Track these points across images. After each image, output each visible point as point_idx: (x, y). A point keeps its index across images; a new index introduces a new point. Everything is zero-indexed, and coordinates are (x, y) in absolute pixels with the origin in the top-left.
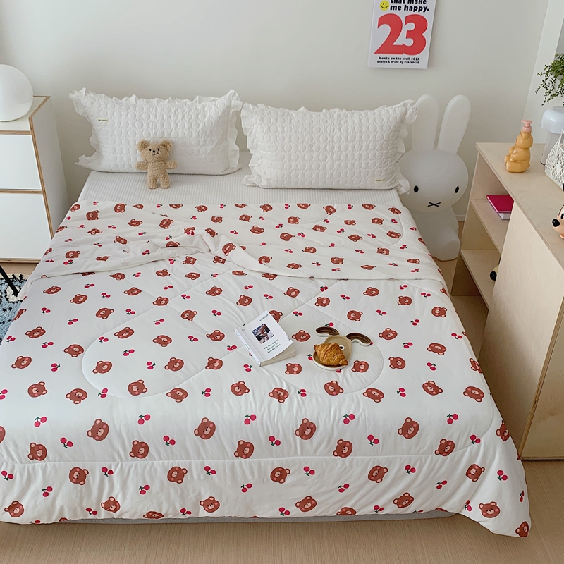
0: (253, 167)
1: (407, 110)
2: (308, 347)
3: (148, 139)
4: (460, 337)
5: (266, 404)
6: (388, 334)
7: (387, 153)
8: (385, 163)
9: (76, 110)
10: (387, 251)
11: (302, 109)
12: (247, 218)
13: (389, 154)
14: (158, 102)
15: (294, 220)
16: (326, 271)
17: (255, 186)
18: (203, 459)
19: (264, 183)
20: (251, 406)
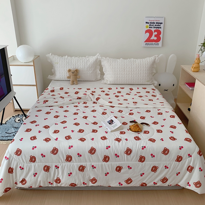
0: (105, 78)
1: (156, 58)
2: (128, 126)
3: (71, 69)
4: (181, 124)
5: (113, 143)
6: (155, 123)
7: (150, 72)
8: (149, 75)
9: (48, 60)
10: (152, 100)
11: (121, 59)
12: (104, 91)
13: (150, 73)
14: (74, 58)
15: (120, 92)
16: (132, 105)
17: (106, 84)
18: (91, 162)
19: (109, 83)
20: (108, 143)
